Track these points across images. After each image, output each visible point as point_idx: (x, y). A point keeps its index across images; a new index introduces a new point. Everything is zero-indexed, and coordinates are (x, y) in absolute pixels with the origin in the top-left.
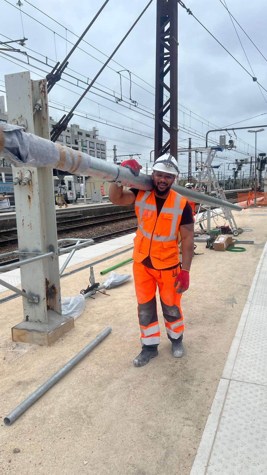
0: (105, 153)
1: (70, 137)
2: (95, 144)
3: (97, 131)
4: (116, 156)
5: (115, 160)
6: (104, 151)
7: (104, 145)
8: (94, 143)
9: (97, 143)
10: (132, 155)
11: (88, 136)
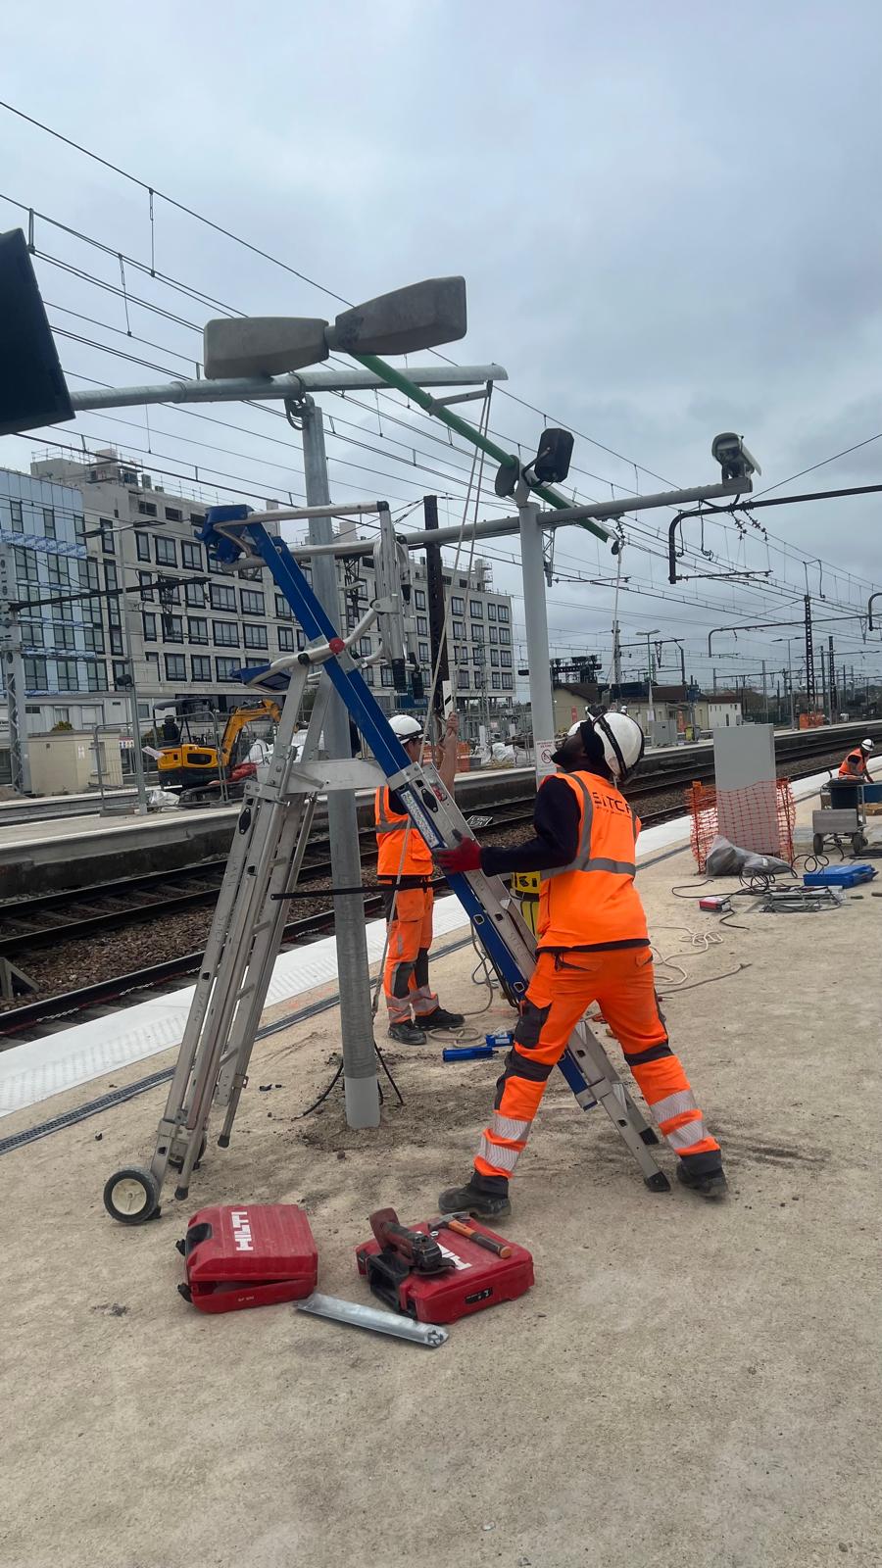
0: (508, 630)
1: (423, 592)
2: (485, 605)
3: (487, 569)
4: (620, 646)
5: (618, 654)
6: (507, 622)
7: (506, 607)
8: (481, 603)
9: (489, 604)
10: (661, 642)
11: (463, 584)
